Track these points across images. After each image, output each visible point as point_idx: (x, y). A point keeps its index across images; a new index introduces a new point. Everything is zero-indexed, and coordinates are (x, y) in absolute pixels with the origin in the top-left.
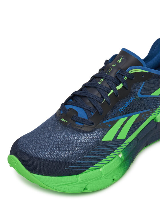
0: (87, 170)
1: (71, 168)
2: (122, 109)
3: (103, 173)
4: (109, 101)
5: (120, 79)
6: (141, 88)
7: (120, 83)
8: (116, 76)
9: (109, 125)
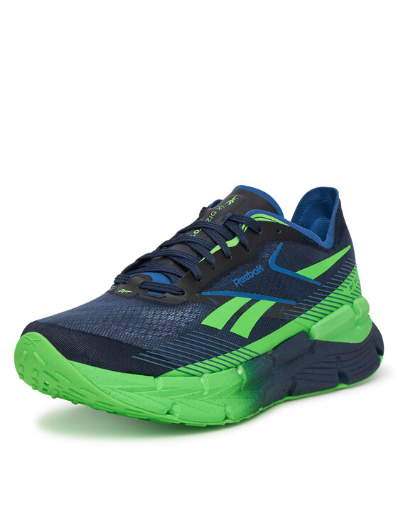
0: (174, 372)
1: (143, 357)
2: (239, 281)
3: (206, 388)
4: (213, 261)
5: (234, 230)
6: (276, 253)
7: (234, 235)
8: (225, 225)
9: (215, 302)
